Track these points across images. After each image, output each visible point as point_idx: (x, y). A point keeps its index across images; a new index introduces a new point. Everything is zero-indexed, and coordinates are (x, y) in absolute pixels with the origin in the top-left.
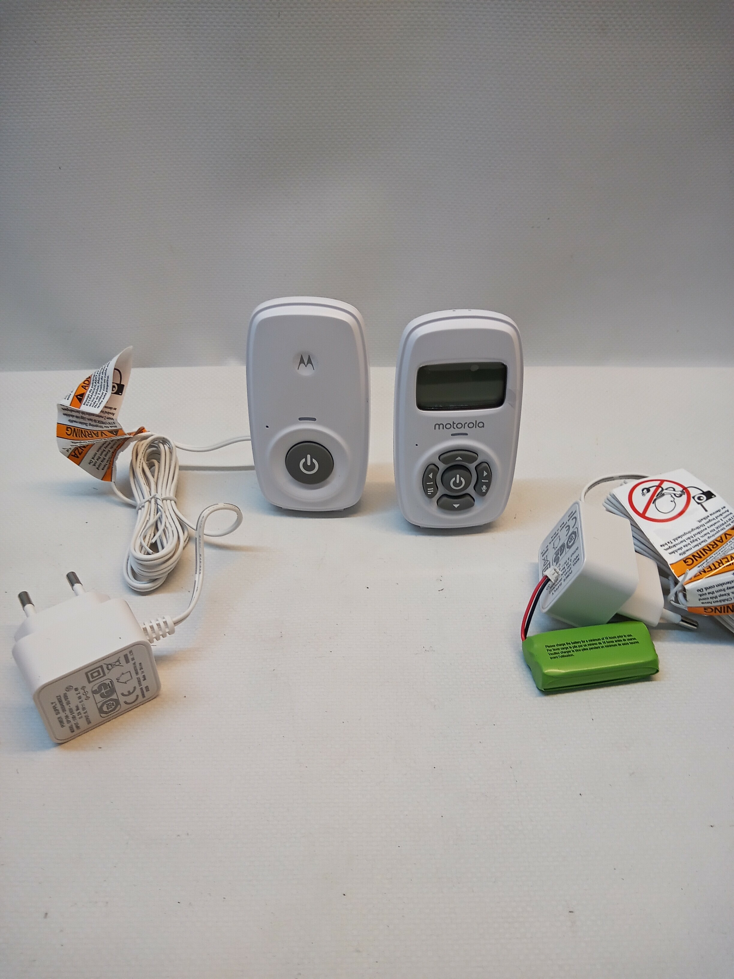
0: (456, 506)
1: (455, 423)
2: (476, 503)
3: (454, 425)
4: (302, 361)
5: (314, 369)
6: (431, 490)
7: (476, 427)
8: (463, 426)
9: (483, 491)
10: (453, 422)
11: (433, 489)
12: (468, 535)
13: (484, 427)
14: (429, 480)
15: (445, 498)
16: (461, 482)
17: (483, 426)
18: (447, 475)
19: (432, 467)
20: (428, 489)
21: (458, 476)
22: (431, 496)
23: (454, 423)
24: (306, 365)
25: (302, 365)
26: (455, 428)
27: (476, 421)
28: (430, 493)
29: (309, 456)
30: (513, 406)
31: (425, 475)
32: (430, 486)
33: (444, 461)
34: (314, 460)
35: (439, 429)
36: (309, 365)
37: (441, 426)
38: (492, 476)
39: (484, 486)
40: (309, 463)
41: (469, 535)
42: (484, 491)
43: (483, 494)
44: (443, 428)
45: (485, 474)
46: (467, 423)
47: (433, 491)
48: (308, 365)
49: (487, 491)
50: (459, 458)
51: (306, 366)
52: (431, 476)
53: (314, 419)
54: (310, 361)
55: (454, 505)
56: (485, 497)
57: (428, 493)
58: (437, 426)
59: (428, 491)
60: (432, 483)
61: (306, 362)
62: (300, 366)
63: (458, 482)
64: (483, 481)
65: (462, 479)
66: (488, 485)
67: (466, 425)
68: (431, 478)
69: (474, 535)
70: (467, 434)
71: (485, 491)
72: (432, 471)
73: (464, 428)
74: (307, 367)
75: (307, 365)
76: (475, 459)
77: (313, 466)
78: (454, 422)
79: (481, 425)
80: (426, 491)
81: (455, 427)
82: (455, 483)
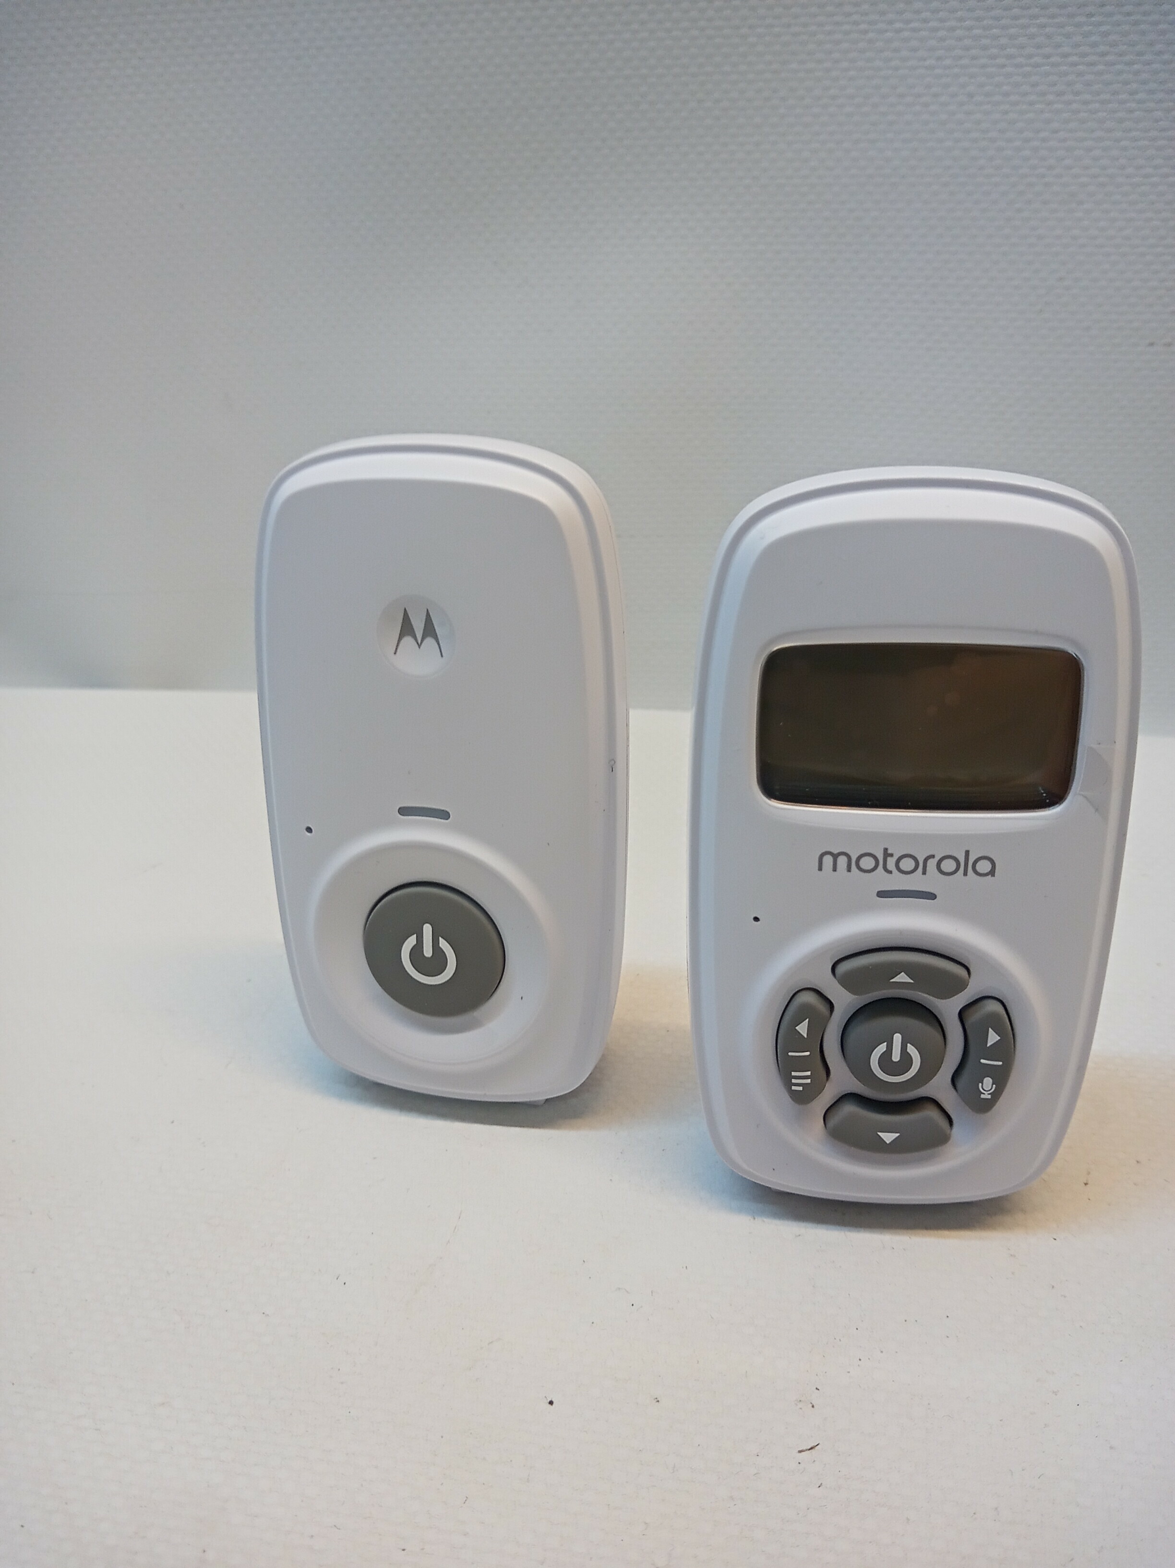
0: (888, 1137)
1: (892, 855)
2: (956, 1132)
3: (889, 859)
4: (406, 629)
5: (442, 656)
6: (802, 1078)
7: (965, 874)
8: (921, 866)
9: (982, 1096)
10: (886, 850)
11: (809, 1073)
12: (925, 1232)
13: (993, 875)
14: (798, 1042)
15: (849, 1109)
16: (906, 1059)
17: (992, 873)
18: (859, 1031)
19: (809, 998)
20: (793, 1074)
21: (897, 1038)
22: (802, 1098)
23: (887, 854)
24: (419, 642)
25: (408, 640)
26: (891, 872)
27: (967, 853)
28: (801, 1088)
29: (427, 929)
30: (1100, 808)
31: (782, 1026)
32: (801, 1064)
33: (849, 982)
34: (443, 944)
35: (835, 869)
36: (429, 641)
37: (842, 861)
38: (1014, 1053)
39: (988, 1082)
40: (428, 952)
41: (931, 1232)
42: (986, 1096)
43: (984, 1106)
44: (849, 870)
45: (993, 1038)
46: (933, 856)
47: (809, 1081)
48: (423, 644)
49: (996, 1095)
50: (902, 978)
51: (419, 646)
52: (803, 1028)
53: (445, 815)
54: (430, 630)
55: (878, 1133)
56: (989, 1114)
57: (794, 1088)
58: (828, 860)
59: (794, 1081)
60: (808, 1053)
61: (418, 626)
62: (402, 642)
63: (896, 1057)
64: (983, 1061)
65: (911, 1049)
66: (1001, 1078)
67: (931, 864)
68: (806, 1036)
69: (946, 1233)
70: (932, 896)
71: (989, 1097)
72: (805, 1012)
73: (924, 873)
74: (421, 647)
75: (421, 643)
76: (959, 986)
77: (437, 964)
78: (889, 852)
79: (984, 867)
80: (787, 1082)
81: (891, 863)
82: (885, 1061)
